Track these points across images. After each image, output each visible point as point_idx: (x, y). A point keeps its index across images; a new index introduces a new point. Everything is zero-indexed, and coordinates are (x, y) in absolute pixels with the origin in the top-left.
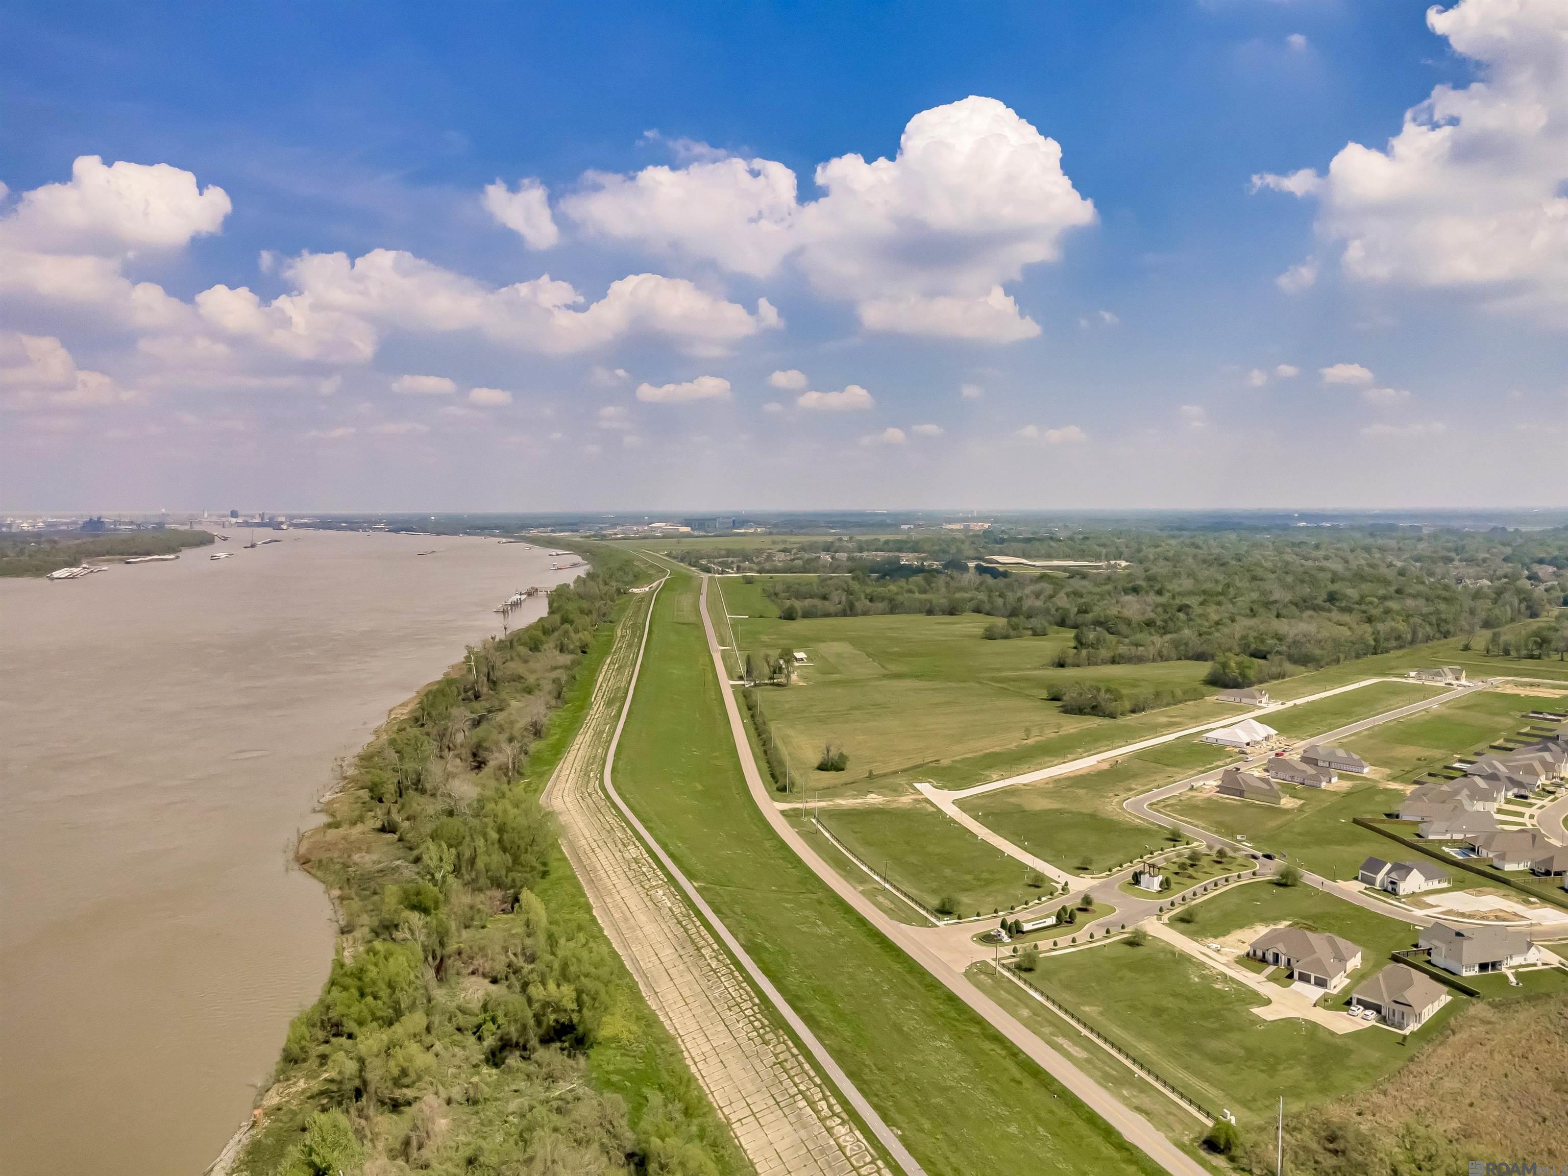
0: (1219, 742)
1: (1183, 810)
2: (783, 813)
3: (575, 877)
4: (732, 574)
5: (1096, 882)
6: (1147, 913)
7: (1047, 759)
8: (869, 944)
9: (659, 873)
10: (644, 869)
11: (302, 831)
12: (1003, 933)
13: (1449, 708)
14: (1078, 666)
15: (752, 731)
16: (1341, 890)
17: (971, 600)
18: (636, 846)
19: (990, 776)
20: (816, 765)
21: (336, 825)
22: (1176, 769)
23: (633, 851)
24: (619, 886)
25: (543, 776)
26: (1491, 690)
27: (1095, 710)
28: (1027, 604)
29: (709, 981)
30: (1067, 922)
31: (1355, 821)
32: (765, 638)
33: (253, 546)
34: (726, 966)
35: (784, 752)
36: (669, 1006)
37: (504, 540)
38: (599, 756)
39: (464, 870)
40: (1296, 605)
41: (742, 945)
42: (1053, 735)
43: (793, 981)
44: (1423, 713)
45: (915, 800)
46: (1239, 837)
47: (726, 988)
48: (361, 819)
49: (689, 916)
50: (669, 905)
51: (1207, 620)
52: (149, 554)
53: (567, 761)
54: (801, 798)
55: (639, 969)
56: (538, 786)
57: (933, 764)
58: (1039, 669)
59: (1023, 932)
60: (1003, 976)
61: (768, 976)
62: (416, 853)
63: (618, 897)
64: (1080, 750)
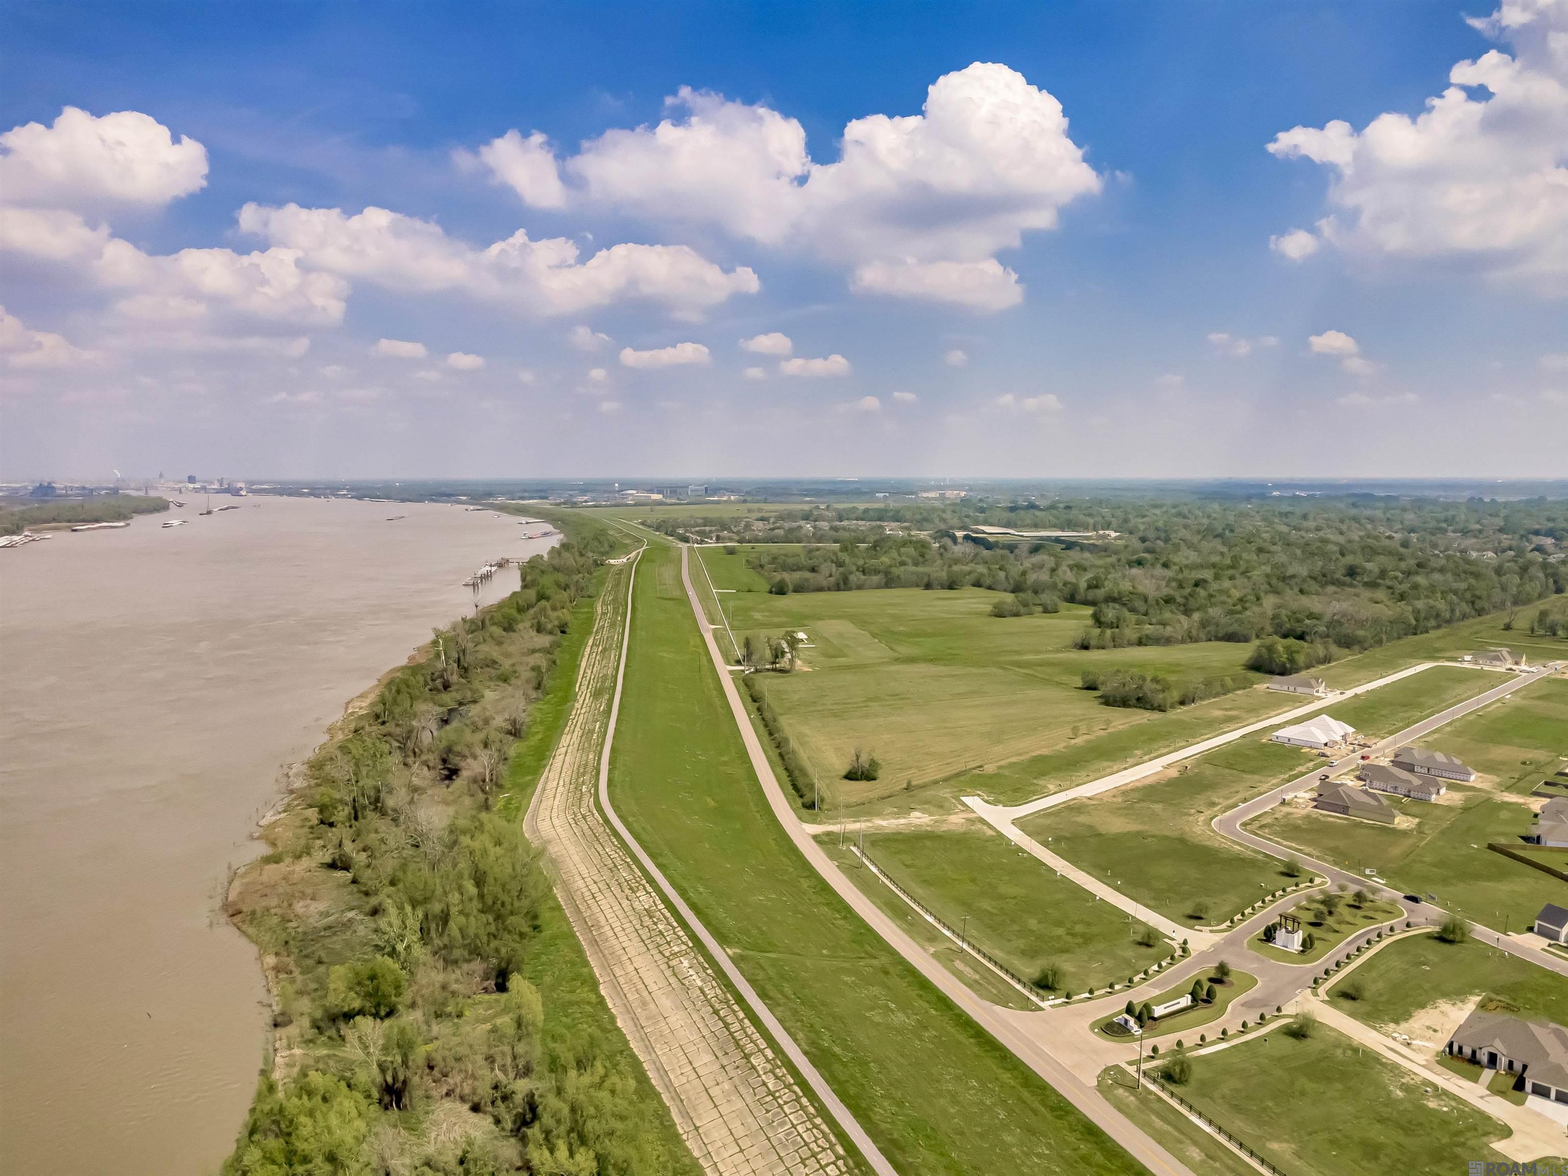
0: (1292, 742)
1: (1284, 832)
2: (815, 838)
3: (574, 936)
4: (712, 544)
5: (1217, 938)
6: (1296, 984)
7: (1105, 764)
8: (961, 1038)
9: (681, 933)
10: (661, 927)
11: (234, 867)
12: (1132, 1022)
13: (1523, 698)
14: (1103, 648)
15: (762, 729)
16: (1517, 946)
17: (970, 573)
18: (648, 893)
19: (1045, 787)
20: (844, 773)
21: (275, 859)
22: (1256, 777)
23: (645, 900)
24: (631, 952)
25: (526, 789)
26: (1558, 676)
27: (1142, 702)
28: (1032, 577)
29: (768, 1111)
30: (1204, 1001)
31: (1491, 847)
32: (758, 616)
33: (209, 513)
34: (788, 1086)
35: (804, 757)
36: (718, 1154)
37: (472, 507)
38: (591, 763)
39: (433, 934)
40: (1315, 579)
41: (806, 1053)
42: (1102, 733)
43: (882, 1111)
44: (1499, 704)
45: (968, 820)
46: (1368, 872)
47: (794, 1126)
48: (307, 851)
49: (727, 1002)
50: (699, 983)
51: (1229, 597)
52: (97, 521)
53: (553, 768)
54: (836, 817)
55: (669, 1086)
56: (520, 802)
57: (977, 771)
58: (1062, 651)
59: (1154, 1019)
60: (1151, 1092)
61: (848, 1106)
62: (373, 901)
63: (630, 969)
64: (1138, 752)
